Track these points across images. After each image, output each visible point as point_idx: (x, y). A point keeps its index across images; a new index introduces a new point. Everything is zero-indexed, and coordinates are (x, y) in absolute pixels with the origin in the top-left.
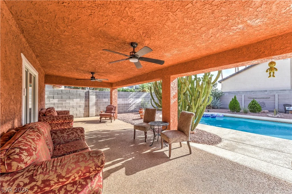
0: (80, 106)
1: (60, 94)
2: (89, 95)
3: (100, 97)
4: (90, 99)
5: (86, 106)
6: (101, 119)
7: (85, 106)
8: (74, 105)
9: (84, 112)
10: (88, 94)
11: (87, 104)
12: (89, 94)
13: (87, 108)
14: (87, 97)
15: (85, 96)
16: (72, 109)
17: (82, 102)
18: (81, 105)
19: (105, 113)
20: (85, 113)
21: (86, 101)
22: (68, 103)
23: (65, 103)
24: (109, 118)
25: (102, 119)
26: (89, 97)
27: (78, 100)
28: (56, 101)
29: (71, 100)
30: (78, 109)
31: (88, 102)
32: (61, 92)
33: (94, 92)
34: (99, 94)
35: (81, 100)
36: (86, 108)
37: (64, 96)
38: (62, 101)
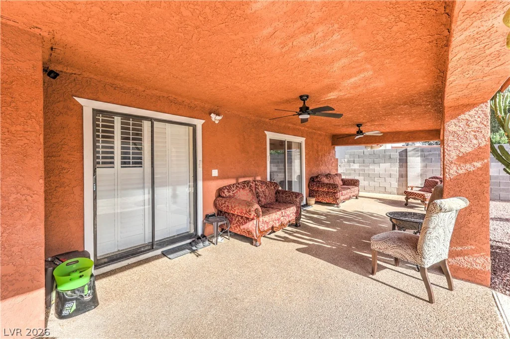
0: (390, 176)
1: (362, 157)
2: (407, 157)
3: (433, 159)
4: (408, 163)
5: (401, 176)
6: (407, 201)
7: (399, 176)
8: (381, 173)
9: (399, 185)
10: (405, 155)
11: (404, 173)
12: (407, 154)
13: (404, 179)
14: (403, 159)
15: (400, 159)
16: (378, 179)
17: (395, 169)
18: (392, 173)
19: (420, 190)
20: (401, 187)
21: (401, 166)
22: (372, 169)
23: (369, 170)
24: (419, 202)
25: (409, 201)
26: (407, 159)
27: (387, 165)
28: (356, 166)
29: (376, 165)
30: (388, 179)
31: (405, 169)
32: (363, 154)
33: (417, 151)
34: (429, 154)
35: (392, 166)
36: (401, 179)
37: (367, 160)
38: (364, 166)
